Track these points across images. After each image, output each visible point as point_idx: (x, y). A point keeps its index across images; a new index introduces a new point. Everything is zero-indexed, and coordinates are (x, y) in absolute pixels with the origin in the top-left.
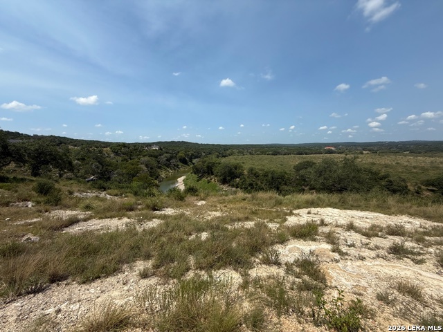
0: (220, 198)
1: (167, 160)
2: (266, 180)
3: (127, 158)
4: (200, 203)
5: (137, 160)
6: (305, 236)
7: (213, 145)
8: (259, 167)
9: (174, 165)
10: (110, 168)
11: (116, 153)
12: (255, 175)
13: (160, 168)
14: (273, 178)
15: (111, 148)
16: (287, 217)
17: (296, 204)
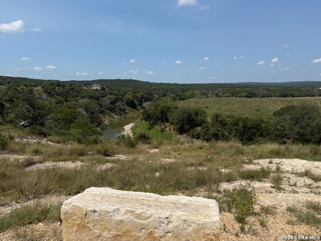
0: (175, 146)
1: (111, 103)
2: (236, 130)
3: (62, 99)
4: (152, 151)
5: (74, 102)
6: (253, 177)
7: (169, 84)
8: (228, 113)
9: (120, 109)
10: (42, 111)
11: (49, 93)
12: (221, 123)
13: (102, 112)
14: (244, 127)
15: (43, 87)
16: (244, 165)
17: (258, 153)
